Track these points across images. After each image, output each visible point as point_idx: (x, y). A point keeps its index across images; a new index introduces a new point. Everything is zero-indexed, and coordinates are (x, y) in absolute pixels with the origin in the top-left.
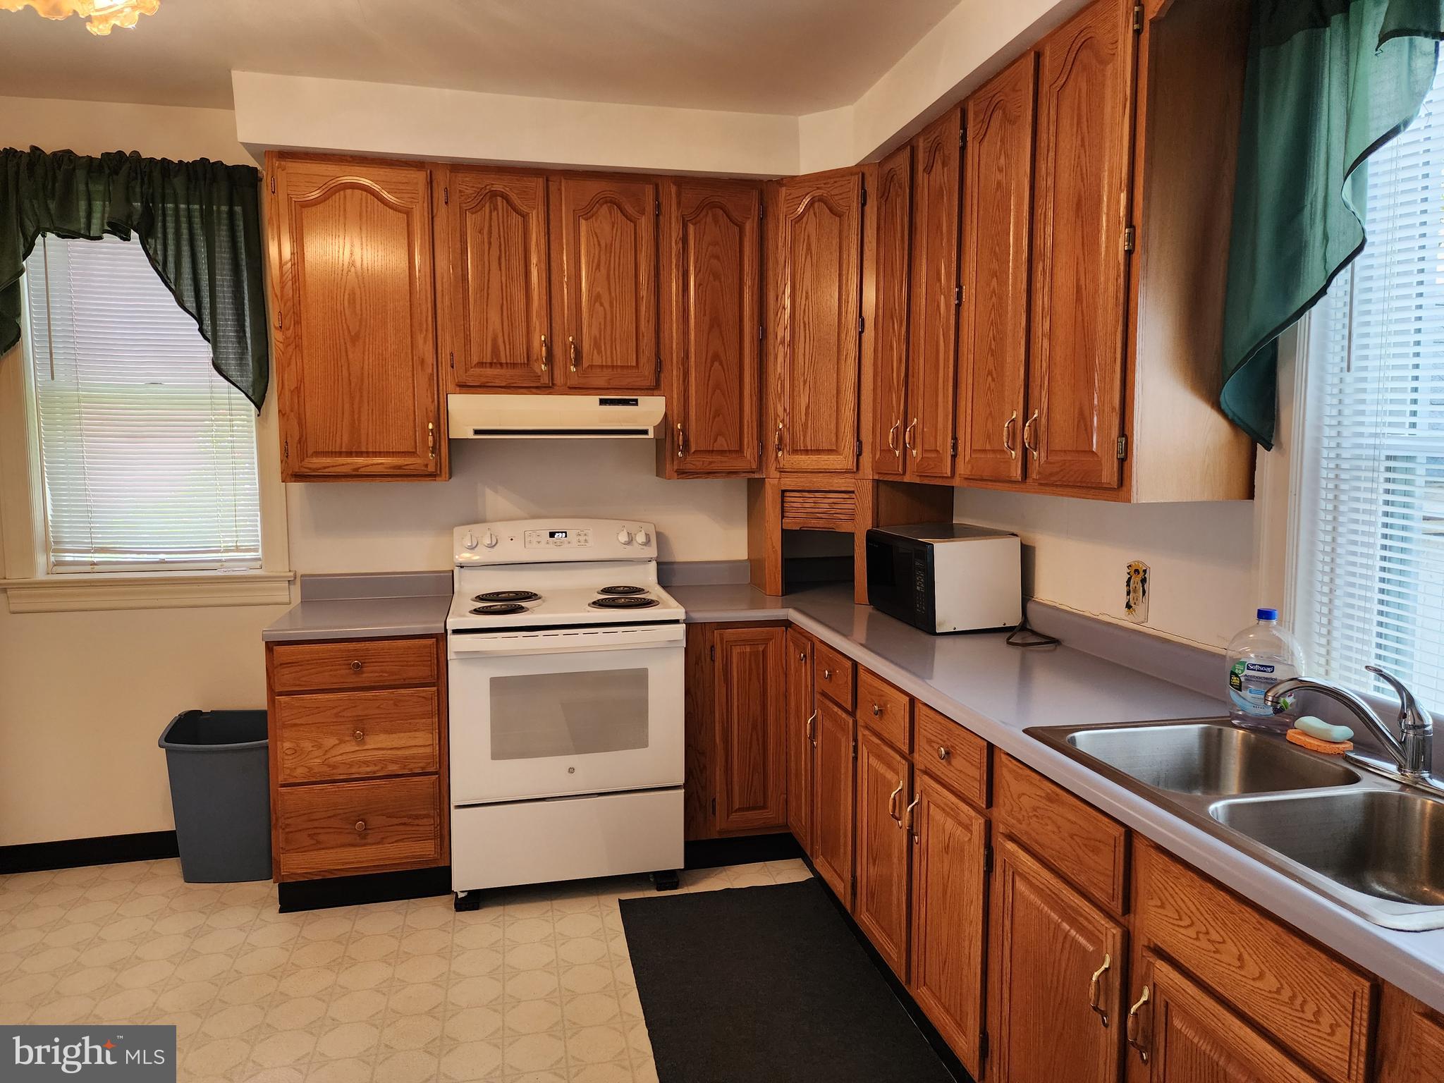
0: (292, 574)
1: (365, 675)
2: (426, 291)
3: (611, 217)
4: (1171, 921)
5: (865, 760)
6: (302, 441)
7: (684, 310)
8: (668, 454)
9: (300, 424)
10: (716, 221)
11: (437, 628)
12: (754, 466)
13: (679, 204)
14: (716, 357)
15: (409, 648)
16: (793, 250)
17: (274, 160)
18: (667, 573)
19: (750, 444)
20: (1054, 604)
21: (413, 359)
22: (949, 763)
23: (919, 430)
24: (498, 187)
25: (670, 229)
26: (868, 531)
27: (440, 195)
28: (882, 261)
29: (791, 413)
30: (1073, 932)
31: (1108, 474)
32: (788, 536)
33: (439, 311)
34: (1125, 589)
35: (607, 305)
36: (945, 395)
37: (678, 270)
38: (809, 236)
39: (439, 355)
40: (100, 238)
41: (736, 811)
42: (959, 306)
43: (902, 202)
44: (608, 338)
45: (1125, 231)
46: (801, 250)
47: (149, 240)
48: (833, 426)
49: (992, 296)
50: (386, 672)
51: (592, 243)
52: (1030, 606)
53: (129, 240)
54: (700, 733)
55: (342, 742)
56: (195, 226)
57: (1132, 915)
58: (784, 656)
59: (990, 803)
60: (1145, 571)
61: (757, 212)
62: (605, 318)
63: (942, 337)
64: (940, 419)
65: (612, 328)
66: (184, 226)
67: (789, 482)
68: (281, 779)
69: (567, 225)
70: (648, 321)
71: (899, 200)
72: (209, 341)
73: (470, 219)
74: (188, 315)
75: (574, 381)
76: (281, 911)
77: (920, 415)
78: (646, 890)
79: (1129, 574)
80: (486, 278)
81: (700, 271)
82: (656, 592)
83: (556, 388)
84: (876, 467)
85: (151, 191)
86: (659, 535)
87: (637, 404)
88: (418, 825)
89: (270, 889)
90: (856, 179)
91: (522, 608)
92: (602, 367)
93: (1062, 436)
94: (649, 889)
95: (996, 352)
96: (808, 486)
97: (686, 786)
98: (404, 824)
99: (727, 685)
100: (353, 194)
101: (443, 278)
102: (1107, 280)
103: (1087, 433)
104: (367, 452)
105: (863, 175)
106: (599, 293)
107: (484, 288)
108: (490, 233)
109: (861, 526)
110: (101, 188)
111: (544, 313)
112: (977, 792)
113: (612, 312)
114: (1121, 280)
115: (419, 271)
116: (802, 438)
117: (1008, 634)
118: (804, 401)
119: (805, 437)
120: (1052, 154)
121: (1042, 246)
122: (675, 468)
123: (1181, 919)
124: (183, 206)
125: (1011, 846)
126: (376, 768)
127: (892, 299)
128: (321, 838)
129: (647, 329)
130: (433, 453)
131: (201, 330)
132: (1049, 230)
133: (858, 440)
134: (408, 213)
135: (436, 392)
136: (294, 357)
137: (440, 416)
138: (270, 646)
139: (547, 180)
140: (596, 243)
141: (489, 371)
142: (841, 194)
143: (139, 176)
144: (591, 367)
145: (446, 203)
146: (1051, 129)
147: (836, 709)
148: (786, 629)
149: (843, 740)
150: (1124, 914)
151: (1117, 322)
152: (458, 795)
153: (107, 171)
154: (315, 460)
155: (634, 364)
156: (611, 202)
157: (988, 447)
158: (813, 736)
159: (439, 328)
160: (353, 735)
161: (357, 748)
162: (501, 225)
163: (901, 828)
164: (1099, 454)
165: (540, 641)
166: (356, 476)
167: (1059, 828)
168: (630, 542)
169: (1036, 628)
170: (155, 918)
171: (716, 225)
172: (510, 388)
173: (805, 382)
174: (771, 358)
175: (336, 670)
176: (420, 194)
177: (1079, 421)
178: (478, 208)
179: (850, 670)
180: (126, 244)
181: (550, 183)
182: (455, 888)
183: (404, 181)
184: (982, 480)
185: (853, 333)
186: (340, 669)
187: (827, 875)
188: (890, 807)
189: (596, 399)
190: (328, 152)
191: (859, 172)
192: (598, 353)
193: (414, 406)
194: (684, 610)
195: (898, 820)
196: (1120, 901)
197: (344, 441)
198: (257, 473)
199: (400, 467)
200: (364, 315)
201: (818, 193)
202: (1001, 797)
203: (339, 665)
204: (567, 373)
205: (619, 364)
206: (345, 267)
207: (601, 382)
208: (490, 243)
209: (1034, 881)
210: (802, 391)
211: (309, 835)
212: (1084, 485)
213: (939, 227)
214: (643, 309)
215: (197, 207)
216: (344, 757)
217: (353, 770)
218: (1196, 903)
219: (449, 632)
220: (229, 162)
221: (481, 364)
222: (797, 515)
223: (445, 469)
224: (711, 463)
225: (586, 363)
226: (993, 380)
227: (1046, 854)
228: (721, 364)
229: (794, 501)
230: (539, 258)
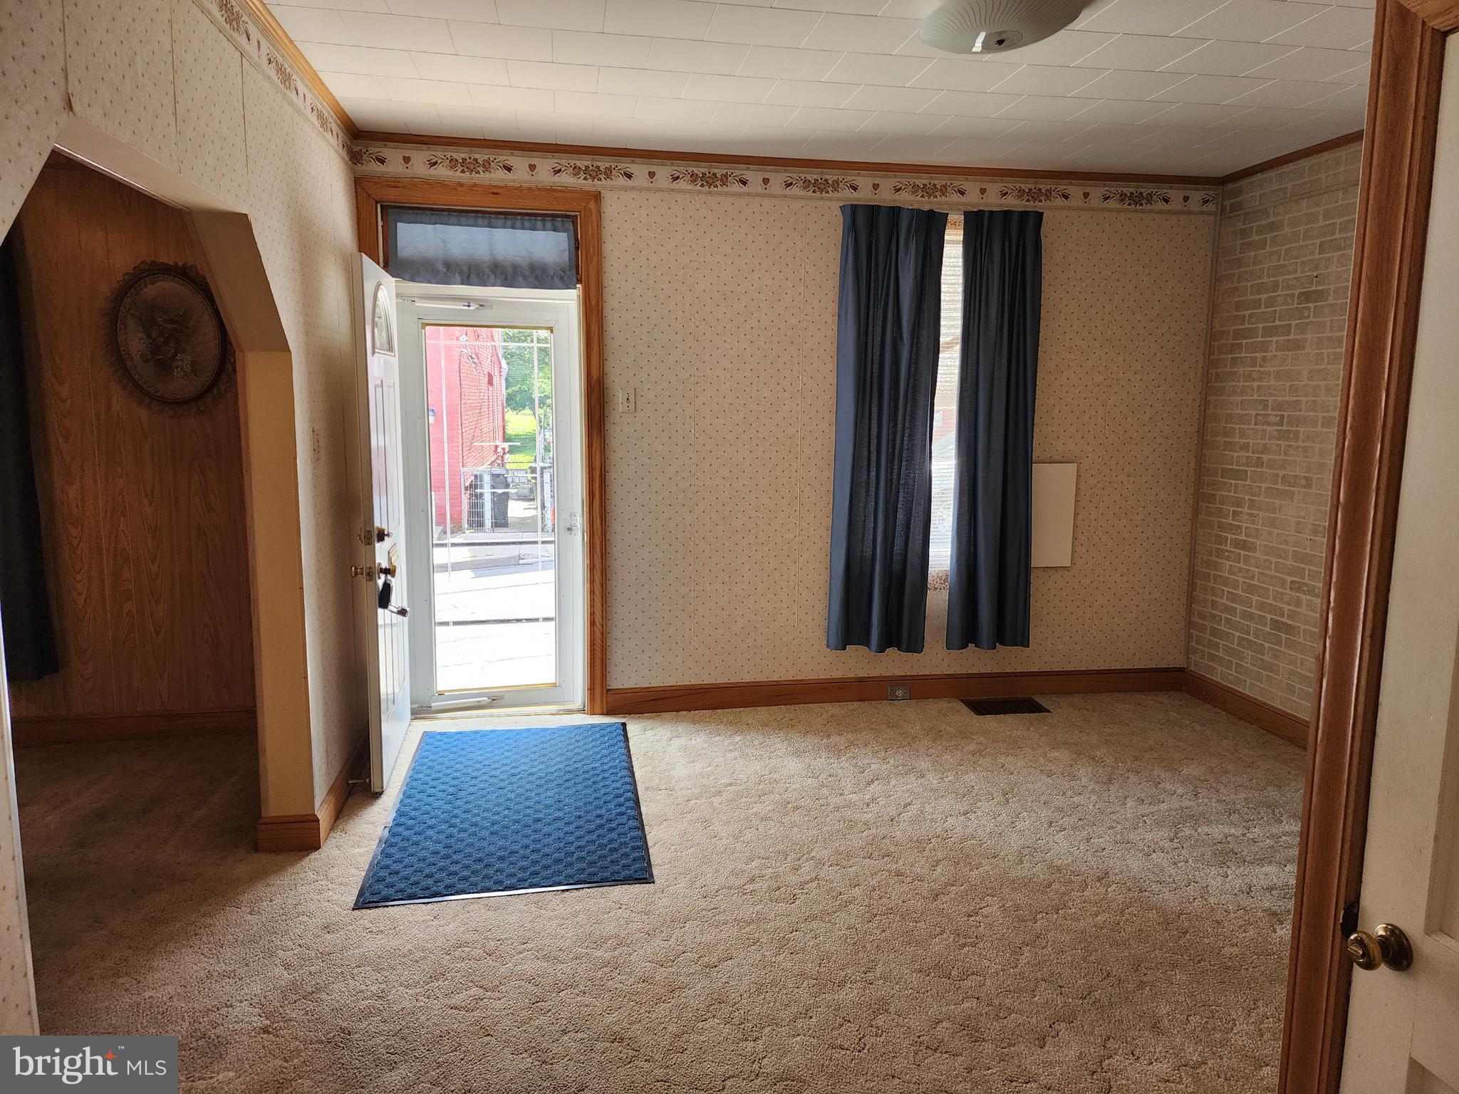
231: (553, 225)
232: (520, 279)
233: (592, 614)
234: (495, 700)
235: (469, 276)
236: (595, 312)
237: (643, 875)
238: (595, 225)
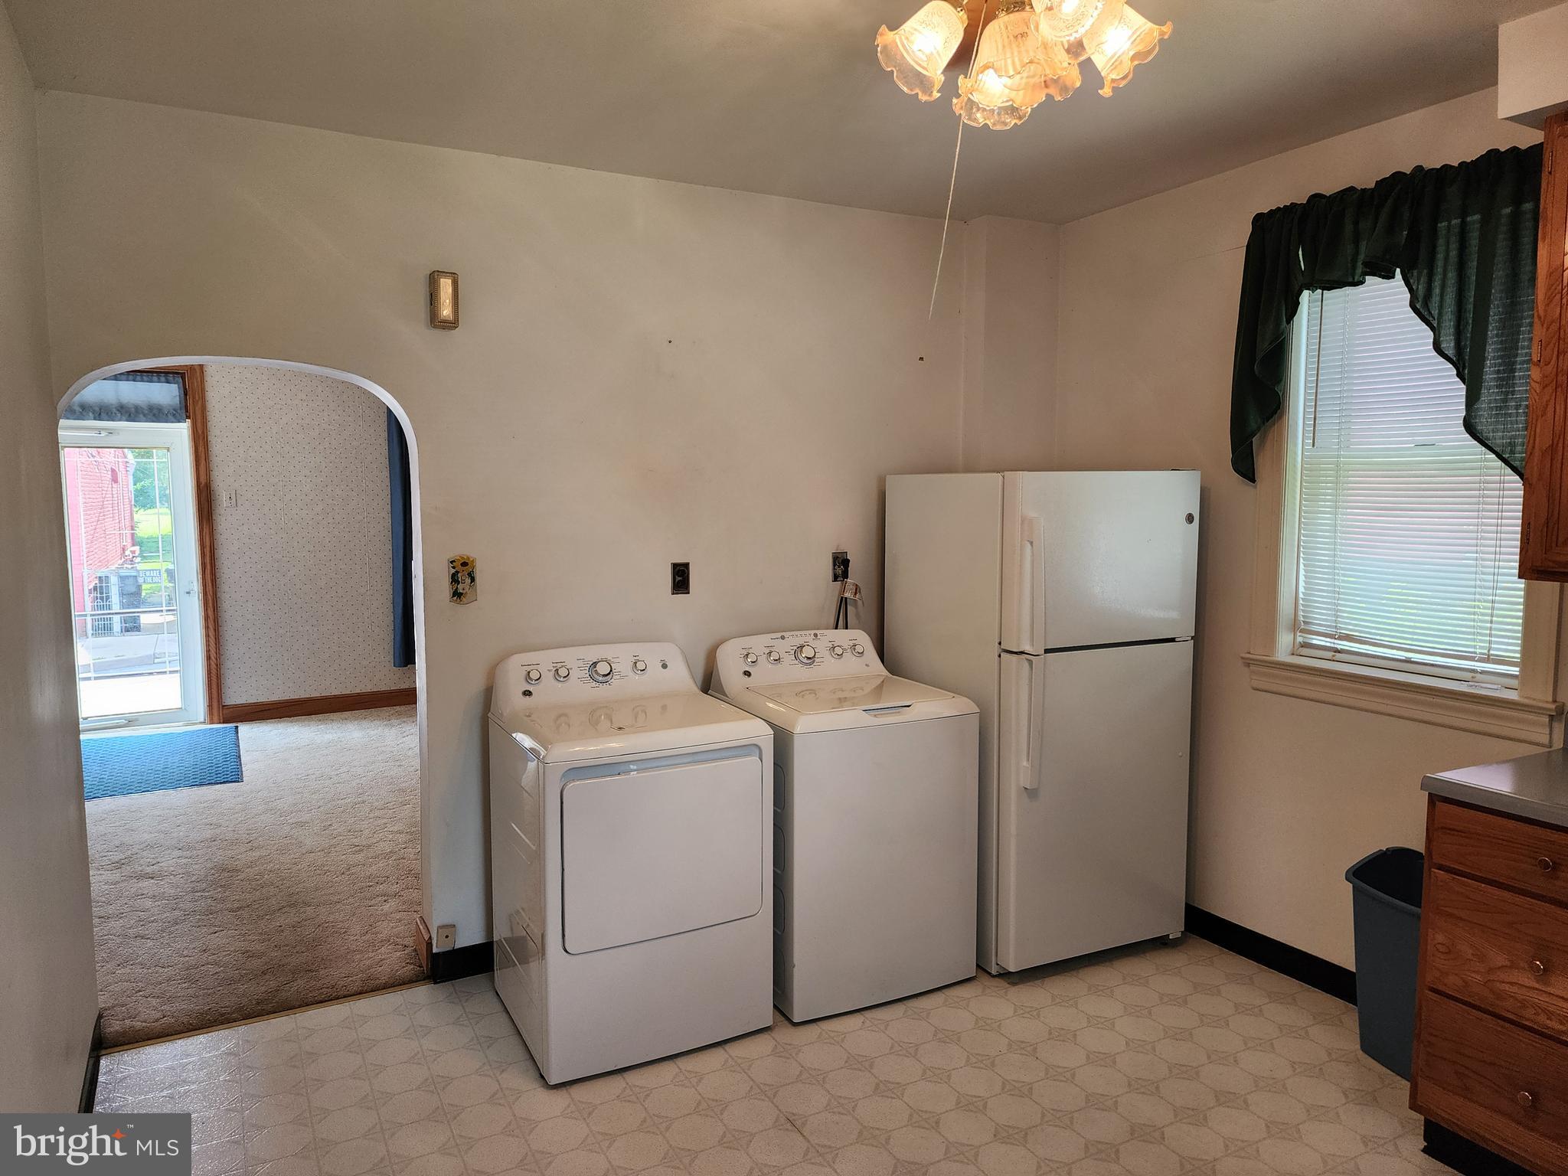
0: (1553, 707)
1: (1558, 883)
40: (1362, 283)
47: (1413, 276)
53: (1393, 279)
55: (1512, 966)
56: (1469, 243)
68: (1430, 980)
72: (1465, 382)
74: (1445, 361)
76: (1425, 1151)
110: (1370, 223)
124: (1457, 222)
128: (1470, 1083)
131: (1459, 374)
138: (1433, 798)
143: (1410, 197)
160: (1532, 964)
161: (1535, 986)
175: (1515, 861)
180: (1389, 283)
186: (1521, 862)
203: (1522, 855)
211: (1458, 1073)
216: (1516, 989)
217: (1527, 1014)
231: (166, 379)
232: (141, 416)
233: (208, 651)
234: (131, 721)
235: (100, 414)
236: (201, 438)
237: (237, 778)
238: (199, 379)
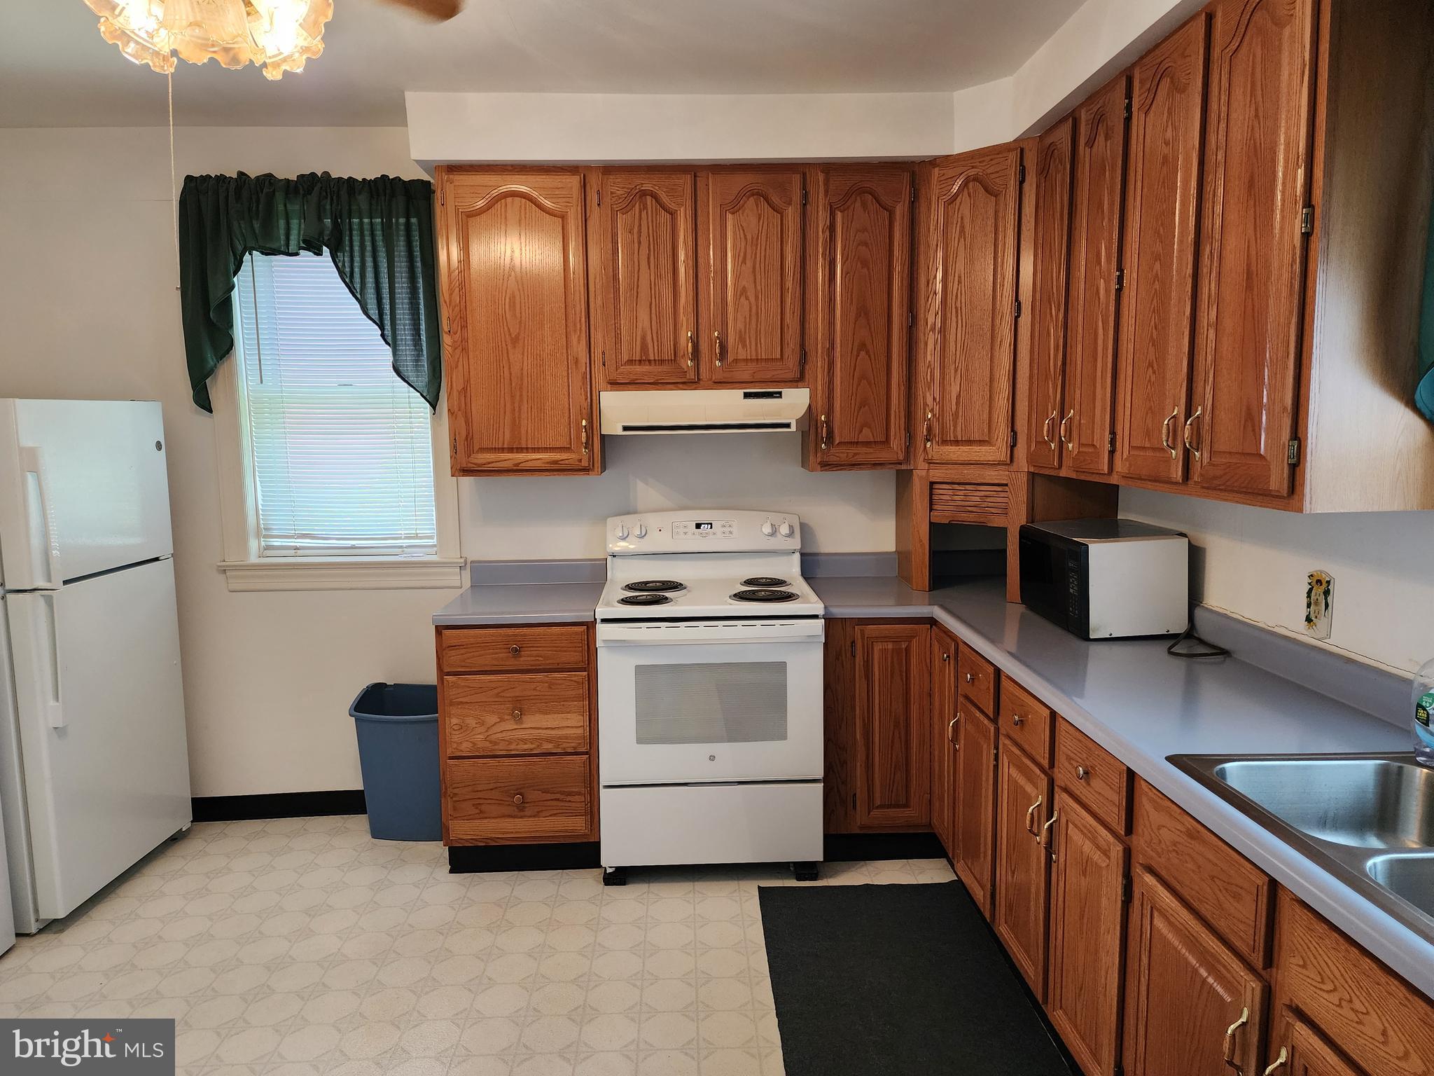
0: (462, 560)
1: (522, 659)
2: (580, 293)
3: (758, 210)
4: (1314, 983)
5: (1006, 770)
6: (469, 438)
7: (830, 300)
8: (812, 446)
9: (467, 422)
10: (864, 205)
11: (586, 616)
12: (901, 458)
13: (826, 192)
14: (863, 346)
15: (562, 634)
16: (945, 232)
17: (443, 174)
18: (811, 565)
19: (898, 434)
20: (1225, 612)
21: (568, 359)
22: (1089, 784)
23: (1076, 422)
24: (647, 187)
25: (817, 218)
26: (1021, 526)
27: (593, 197)
28: (1041, 242)
29: (942, 403)
30: (1211, 980)
31: (1277, 479)
32: (936, 530)
33: (592, 311)
34: (1305, 601)
35: (752, 299)
36: (1103, 387)
37: (825, 259)
38: (962, 218)
39: (592, 355)
40: (297, 254)
41: (877, 808)
42: (1119, 291)
43: (1061, 178)
44: (753, 332)
45: (1301, 212)
46: (954, 232)
47: (339, 254)
48: (986, 416)
49: (1154, 282)
50: (541, 656)
51: (738, 236)
52: (1198, 613)
53: (322, 255)
54: (840, 727)
55: (502, 720)
56: (377, 238)
57: (1274, 970)
58: (928, 653)
59: (1129, 829)
60: (1328, 582)
61: (907, 195)
62: (750, 311)
63: (1100, 324)
64: (1098, 412)
65: (757, 321)
66: (368, 239)
67: (937, 474)
68: (449, 752)
69: (714, 220)
70: (794, 313)
71: (1059, 177)
72: (389, 345)
73: (621, 219)
74: (371, 322)
75: (718, 376)
76: (451, 872)
77: (1077, 407)
78: (785, 879)
79: (1310, 584)
80: (636, 276)
81: (847, 259)
82: (799, 585)
83: (701, 382)
84: (1031, 459)
85: (340, 207)
86: (803, 526)
87: (781, 397)
88: (570, 801)
89: (439, 850)
90: (1013, 157)
91: (667, 598)
92: (746, 360)
93: (1227, 436)
94: (788, 878)
95: (1159, 343)
96: (957, 478)
97: (827, 780)
98: (558, 800)
99: (868, 681)
100: (513, 202)
101: (595, 278)
102: (1281, 268)
103: (1255, 435)
104: (527, 448)
105: (1022, 150)
106: (744, 287)
107: (634, 288)
108: (640, 232)
109: (1014, 519)
110: (297, 207)
111: (690, 309)
112: (1116, 818)
113: (757, 307)
114: (1297, 267)
115: (574, 273)
116: (952, 428)
117: (1171, 642)
118: (954, 390)
119: (955, 426)
120: (1223, 125)
121: (1210, 226)
122: (819, 460)
123: (1323, 982)
124: (366, 220)
125: (1149, 879)
126: (533, 746)
127: (1049, 282)
128: (483, 807)
129: (792, 321)
130: (586, 448)
131: (383, 335)
132: (1219, 209)
133: (1013, 430)
134: (563, 217)
135: (589, 390)
136: (461, 359)
137: (593, 413)
138: (439, 630)
139: (695, 176)
140: (742, 236)
141: (638, 368)
142: (997, 172)
143: (329, 196)
144: (736, 361)
145: (599, 205)
146: (1223, 97)
147: (978, 714)
148: (931, 627)
149: (985, 746)
150: (1264, 968)
151: (1291, 313)
152: (606, 776)
153: (301, 192)
154: (480, 456)
155: (779, 356)
156: (758, 194)
157: (1147, 445)
158: (955, 739)
159: (592, 328)
160: (512, 714)
161: (516, 727)
162: (650, 224)
163: (1039, 843)
164: (1268, 458)
165: (682, 632)
166: (517, 470)
167: (1199, 867)
168: (774, 533)
169: (1203, 637)
170: (345, 870)
171: (865, 211)
172: (658, 384)
173: (956, 371)
174: (922, 345)
175: (496, 653)
176: (574, 198)
177: (1246, 421)
178: (629, 208)
179: (992, 676)
180: (319, 258)
181: (698, 179)
182: (603, 863)
183: (560, 186)
184: (1140, 479)
185: (1008, 319)
186: (500, 653)
187: (968, 880)
188: (1028, 822)
189: (741, 393)
190: (492, 163)
191: (1018, 148)
192: (743, 347)
193: (569, 405)
194: (823, 606)
195: (1036, 835)
196: (1261, 953)
197: (506, 438)
198: (432, 466)
199: (556, 462)
200: (523, 319)
201: (972, 172)
202: (1141, 825)
203: (500, 648)
204: (712, 369)
205: (763, 357)
206: (506, 272)
207: (746, 376)
208: (639, 243)
209: (1172, 919)
210: (952, 379)
211: (474, 805)
212: (1250, 491)
213: (1100, 205)
214: (788, 300)
215: (379, 220)
216: (504, 734)
217: (512, 747)
218: (1340, 967)
219: (598, 621)
220: (406, 178)
221: (631, 362)
222: (945, 508)
223: (598, 464)
224: (855, 454)
225: (730, 358)
226: (1154, 372)
227: (1185, 893)
228: (868, 352)
229: (943, 493)
230: (686, 255)
